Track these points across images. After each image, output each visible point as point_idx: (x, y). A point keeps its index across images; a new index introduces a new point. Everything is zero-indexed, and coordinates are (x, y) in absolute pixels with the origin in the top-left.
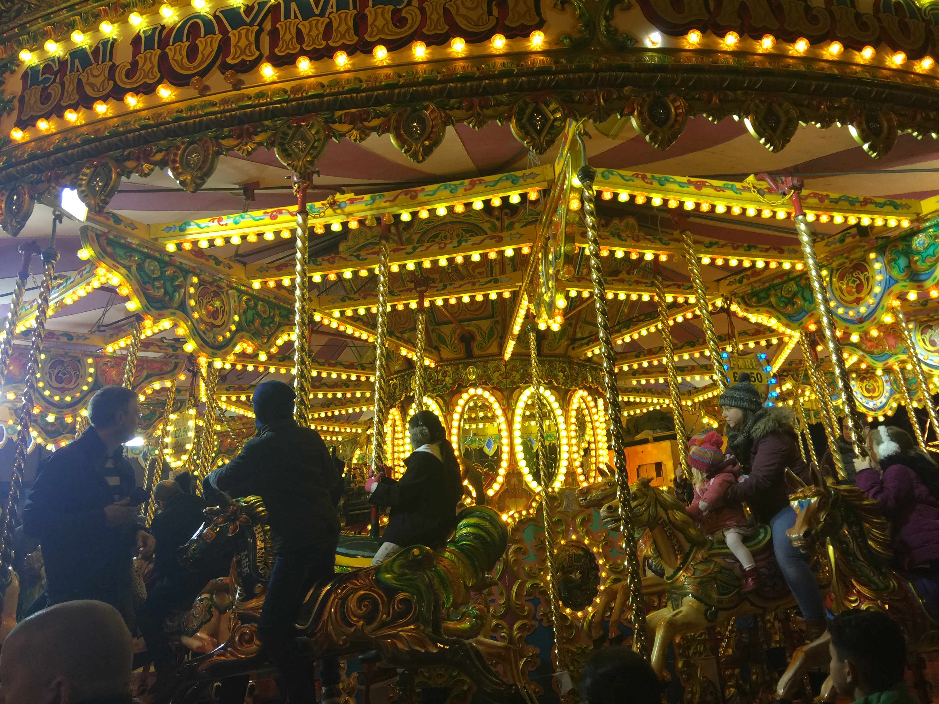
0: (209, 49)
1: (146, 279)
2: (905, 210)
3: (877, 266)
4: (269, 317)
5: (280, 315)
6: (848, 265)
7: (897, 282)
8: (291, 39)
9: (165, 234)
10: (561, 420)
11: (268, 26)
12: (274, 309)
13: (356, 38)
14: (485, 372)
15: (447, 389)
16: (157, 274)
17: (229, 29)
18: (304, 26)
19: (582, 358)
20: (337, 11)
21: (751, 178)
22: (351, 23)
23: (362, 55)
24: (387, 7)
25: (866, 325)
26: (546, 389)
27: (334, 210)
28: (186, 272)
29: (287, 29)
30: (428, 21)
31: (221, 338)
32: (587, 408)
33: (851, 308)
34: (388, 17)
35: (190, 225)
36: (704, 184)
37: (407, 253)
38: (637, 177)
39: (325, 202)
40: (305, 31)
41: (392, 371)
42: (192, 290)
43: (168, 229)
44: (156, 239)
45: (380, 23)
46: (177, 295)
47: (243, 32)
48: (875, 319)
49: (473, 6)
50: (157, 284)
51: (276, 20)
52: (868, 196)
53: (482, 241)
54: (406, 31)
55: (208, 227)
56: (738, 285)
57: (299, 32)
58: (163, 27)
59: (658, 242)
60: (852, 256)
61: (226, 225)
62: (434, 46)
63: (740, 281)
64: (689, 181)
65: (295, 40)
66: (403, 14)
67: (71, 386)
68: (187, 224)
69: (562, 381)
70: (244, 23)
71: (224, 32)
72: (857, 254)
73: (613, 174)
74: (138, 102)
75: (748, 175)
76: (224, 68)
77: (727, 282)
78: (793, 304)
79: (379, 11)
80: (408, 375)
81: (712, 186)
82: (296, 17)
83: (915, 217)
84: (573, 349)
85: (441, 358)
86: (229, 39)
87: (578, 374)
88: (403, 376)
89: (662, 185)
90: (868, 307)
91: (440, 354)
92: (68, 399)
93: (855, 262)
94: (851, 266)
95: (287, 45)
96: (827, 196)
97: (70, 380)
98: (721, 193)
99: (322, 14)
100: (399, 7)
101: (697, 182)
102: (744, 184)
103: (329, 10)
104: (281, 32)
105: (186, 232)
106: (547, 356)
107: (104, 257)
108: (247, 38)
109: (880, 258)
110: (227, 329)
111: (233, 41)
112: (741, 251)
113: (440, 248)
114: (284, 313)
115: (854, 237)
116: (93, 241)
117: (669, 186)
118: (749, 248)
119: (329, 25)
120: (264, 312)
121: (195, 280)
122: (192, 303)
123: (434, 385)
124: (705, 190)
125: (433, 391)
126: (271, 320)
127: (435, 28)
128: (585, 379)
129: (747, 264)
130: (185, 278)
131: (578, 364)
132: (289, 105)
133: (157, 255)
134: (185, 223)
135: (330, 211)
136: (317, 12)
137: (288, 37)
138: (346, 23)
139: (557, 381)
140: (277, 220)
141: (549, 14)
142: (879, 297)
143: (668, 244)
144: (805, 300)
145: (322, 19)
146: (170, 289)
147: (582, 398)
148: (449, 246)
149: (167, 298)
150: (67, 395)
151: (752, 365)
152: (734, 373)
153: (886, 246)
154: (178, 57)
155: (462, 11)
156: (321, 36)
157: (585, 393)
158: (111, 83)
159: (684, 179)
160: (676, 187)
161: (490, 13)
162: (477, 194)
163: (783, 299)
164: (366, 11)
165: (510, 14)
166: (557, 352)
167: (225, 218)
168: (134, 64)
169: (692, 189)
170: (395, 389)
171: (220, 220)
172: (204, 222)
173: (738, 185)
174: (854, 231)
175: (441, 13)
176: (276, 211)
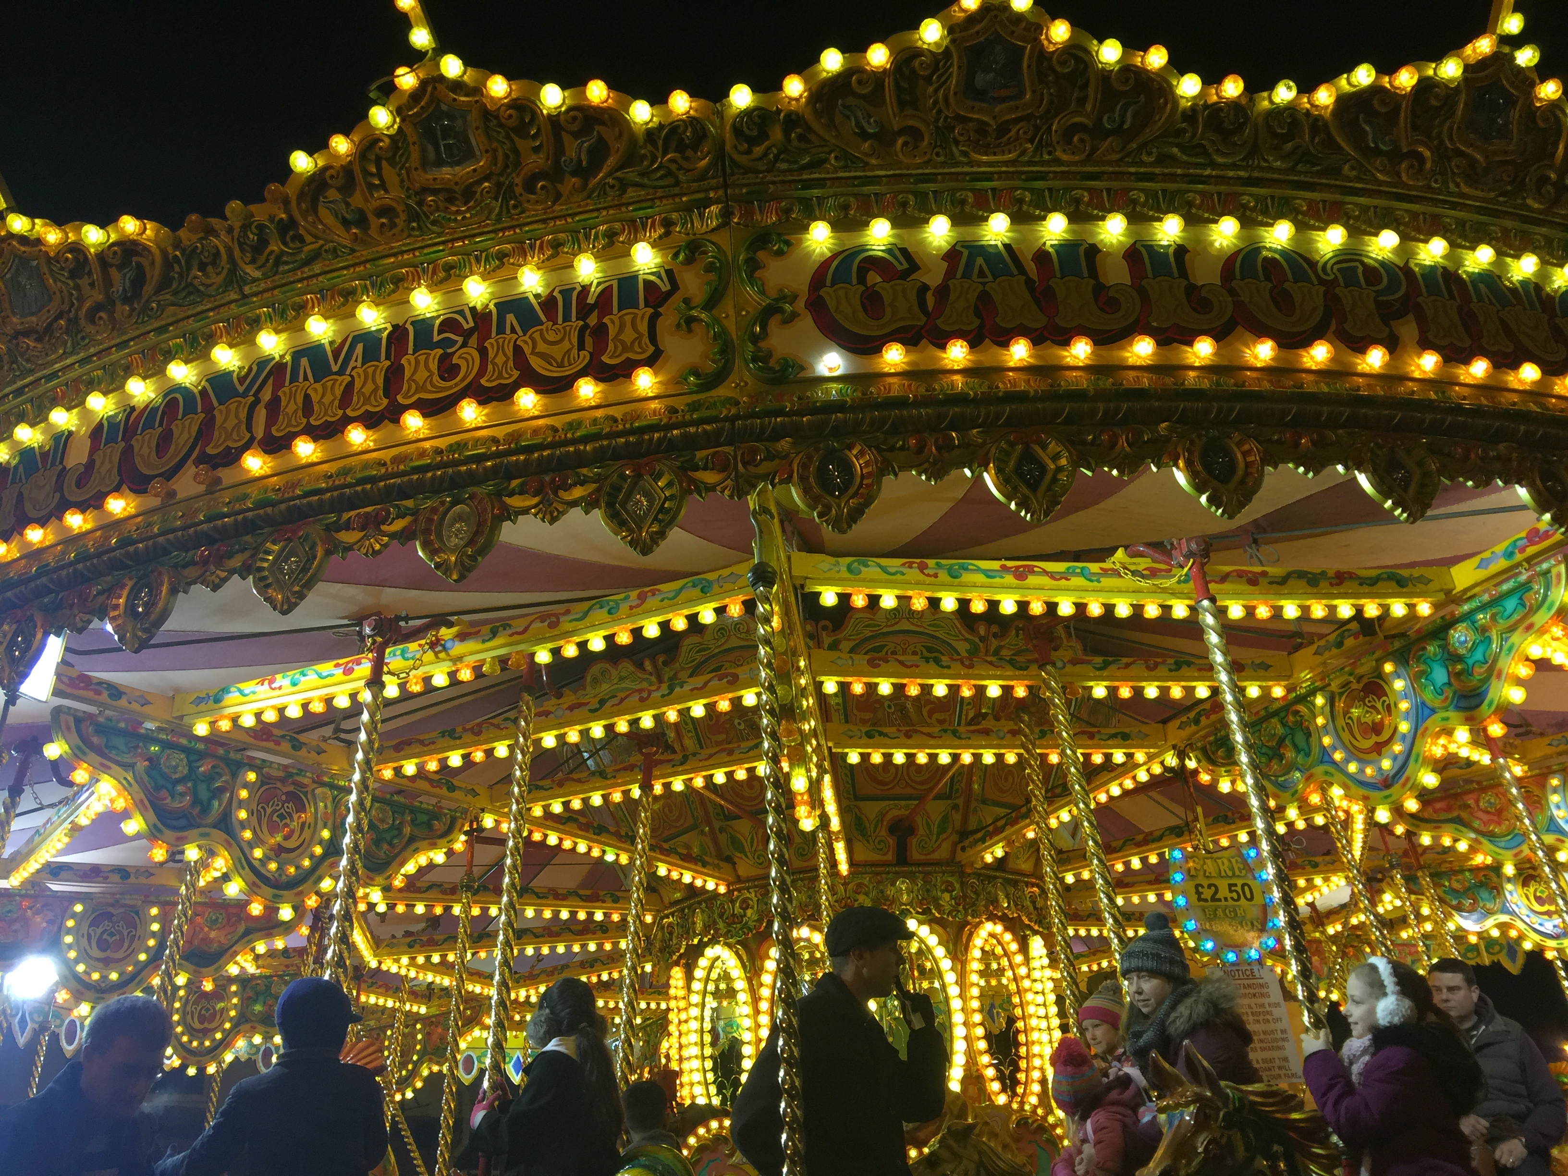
0: (185, 436)
1: (161, 781)
2: (1421, 586)
3: (1399, 685)
4: (392, 827)
5: (413, 822)
6: (1355, 686)
7: (1433, 711)
8: (296, 411)
9: (193, 709)
10: (950, 978)
11: (266, 395)
12: (403, 814)
13: (385, 402)
14: (810, 897)
15: (750, 930)
16: (183, 770)
17: (216, 404)
18: (315, 390)
19: (978, 865)
20: (363, 364)
21: (1120, 553)
22: (380, 381)
23: (391, 425)
24: (433, 353)
25: (1396, 789)
26: (921, 923)
27: (436, 654)
28: (236, 768)
29: (292, 396)
30: (490, 367)
31: (292, 870)
32: (1006, 954)
33: (1368, 763)
34: (434, 366)
35: (229, 692)
36: (1031, 570)
37: (592, 711)
38: (910, 567)
39: (423, 642)
40: (315, 398)
41: (666, 901)
42: (244, 794)
43: (199, 700)
44: (181, 718)
45: (422, 375)
46: (216, 803)
47: (233, 407)
48: (1408, 779)
49: (558, 338)
50: (180, 788)
51: (278, 385)
52: (1343, 568)
53: (706, 684)
54: (456, 385)
55: (254, 693)
56: (1194, 728)
57: (307, 398)
58: (133, 408)
59: (1009, 667)
60: (1361, 670)
61: (280, 688)
62: (494, 403)
63: (1197, 721)
64: (1003, 567)
65: (300, 413)
66: (455, 360)
67: (120, 954)
68: (225, 690)
69: (948, 908)
70: (237, 394)
71: (209, 409)
72: (1366, 667)
73: (867, 566)
74: (85, 521)
75: (1116, 549)
76: (204, 459)
77: (1177, 723)
78: (1281, 757)
79: (422, 359)
80: (689, 907)
81: (1045, 572)
82: (306, 378)
83: (1442, 596)
84: (963, 849)
85: (738, 876)
86: (214, 417)
87: (977, 894)
88: (683, 910)
89: (956, 577)
90: (1395, 758)
91: (735, 869)
92: (114, 976)
93: (1365, 680)
94: (1360, 686)
95: (290, 420)
96: (1264, 574)
97: (119, 945)
98: (1063, 582)
99: (341, 372)
100: (449, 351)
101: (1018, 567)
102: (1108, 565)
103: (352, 364)
104: (284, 403)
105: (223, 704)
106: (919, 865)
107: (84, 753)
108: (237, 416)
109: (1402, 671)
110: (308, 853)
111: (219, 421)
112: (1162, 670)
113: (642, 700)
114: (423, 818)
115: (1356, 636)
116: (69, 729)
117: (967, 577)
118: (1178, 666)
119: (350, 385)
120: (382, 821)
121: (252, 776)
122: (243, 814)
123: (729, 925)
124: (1032, 580)
125: (726, 935)
126: (395, 832)
127: (500, 376)
128: (995, 902)
129: (1176, 692)
130: (234, 775)
131: (978, 875)
132: (276, 510)
133: (184, 741)
134: (223, 690)
135: (429, 656)
136: (335, 368)
137: (292, 407)
138: (374, 381)
139: (939, 908)
140: (353, 676)
141: (670, 341)
142: (1409, 739)
143: (1025, 669)
144: (1298, 750)
145: (340, 378)
146: (204, 794)
147: (992, 935)
148: (656, 695)
149: (198, 809)
150: (113, 970)
151: (1232, 869)
152: (1197, 886)
153: (1410, 650)
154: (145, 451)
155: (542, 347)
156: (336, 403)
157: (999, 928)
158: (58, 495)
159: (995, 565)
160: (980, 578)
161: (581, 347)
162: (650, 613)
163: (1264, 750)
164: (404, 361)
165: (611, 346)
166: (936, 856)
167: (279, 677)
168: (90, 465)
169: (1009, 579)
170: (671, 933)
171: (271, 682)
172: (248, 686)
173: (1094, 567)
174: (1354, 626)
175: (510, 353)
176: (353, 662)
